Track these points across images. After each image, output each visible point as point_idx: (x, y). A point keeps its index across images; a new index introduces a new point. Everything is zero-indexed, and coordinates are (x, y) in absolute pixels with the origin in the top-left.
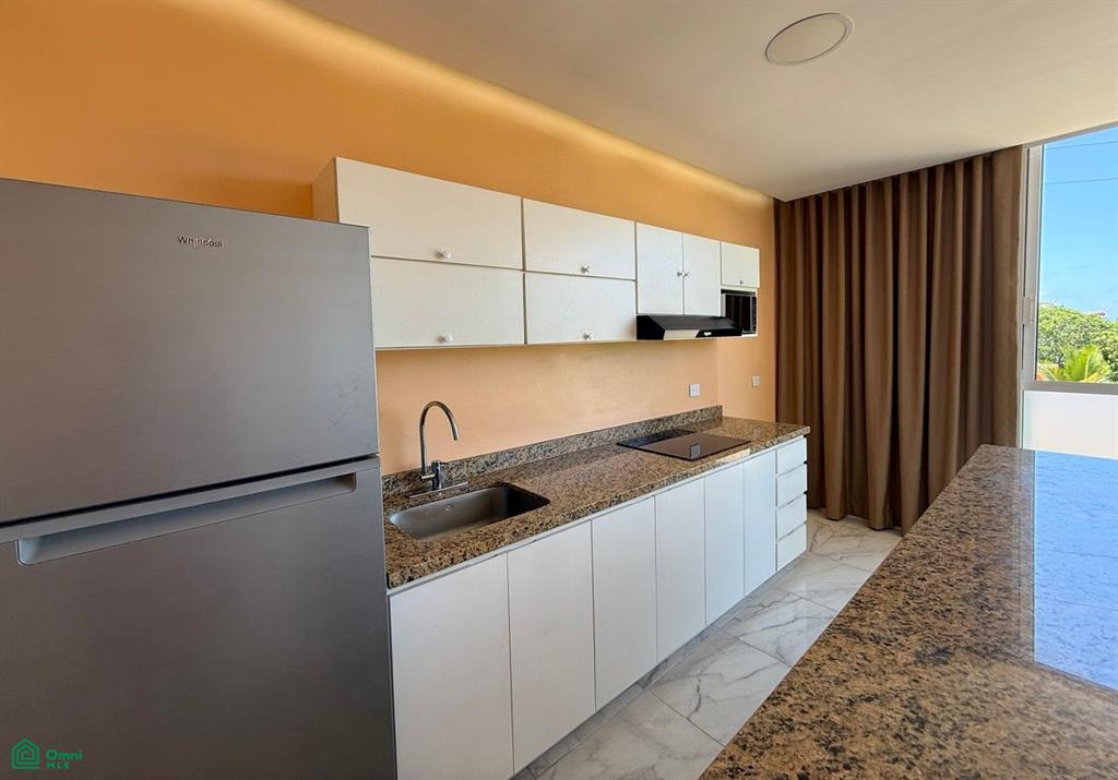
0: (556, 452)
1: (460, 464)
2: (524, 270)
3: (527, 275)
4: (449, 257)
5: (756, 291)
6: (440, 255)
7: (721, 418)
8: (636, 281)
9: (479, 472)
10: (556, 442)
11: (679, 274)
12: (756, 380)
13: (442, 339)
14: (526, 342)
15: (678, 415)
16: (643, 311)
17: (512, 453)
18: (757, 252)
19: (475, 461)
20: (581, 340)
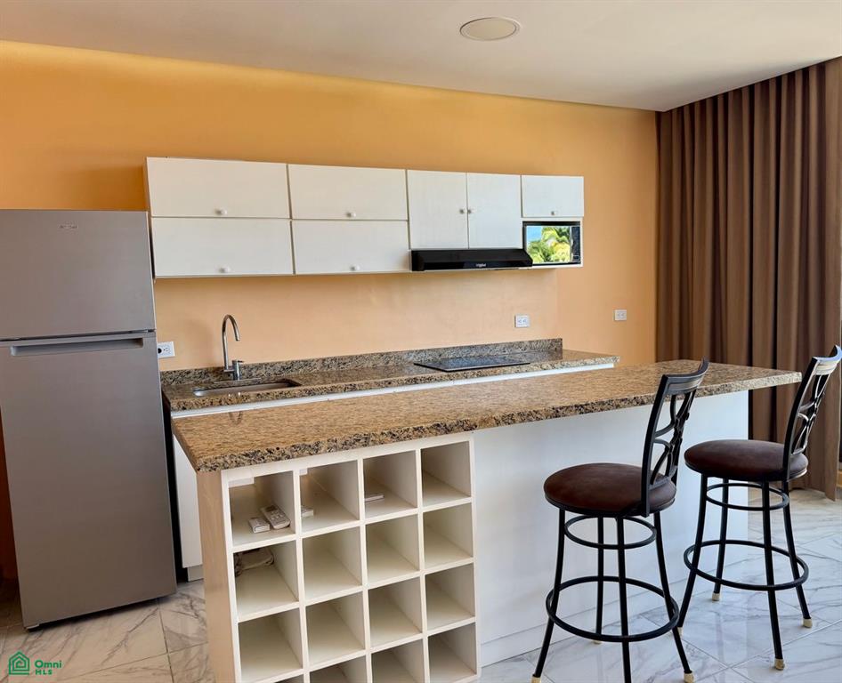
0: (350, 366)
1: (259, 366)
2: (291, 217)
3: (293, 222)
4: (226, 213)
5: (581, 220)
6: (219, 212)
7: (561, 351)
8: (408, 221)
9: (275, 374)
10: (351, 358)
11: (462, 212)
12: (620, 315)
13: (223, 271)
14: (294, 272)
15: (497, 345)
16: (416, 246)
17: (306, 363)
18: (581, 179)
19: (272, 365)
20: (348, 271)
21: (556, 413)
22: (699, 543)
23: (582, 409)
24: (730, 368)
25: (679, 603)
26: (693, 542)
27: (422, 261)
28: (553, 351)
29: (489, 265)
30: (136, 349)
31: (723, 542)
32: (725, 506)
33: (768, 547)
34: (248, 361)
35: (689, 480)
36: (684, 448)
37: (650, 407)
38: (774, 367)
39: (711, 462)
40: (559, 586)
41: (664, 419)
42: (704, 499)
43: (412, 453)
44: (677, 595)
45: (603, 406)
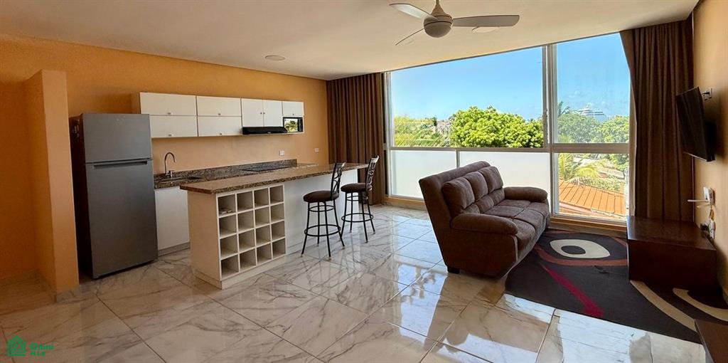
1: (179, 173)
2: (197, 115)
3: (198, 117)
5: (303, 117)
6: (169, 114)
7: (296, 164)
8: (242, 117)
9: (186, 175)
11: (261, 113)
12: (317, 150)
13: (170, 135)
14: (198, 136)
15: (273, 162)
16: (244, 126)
17: (198, 171)
18: (302, 103)
19: (185, 172)
20: (219, 135)
21: (307, 176)
22: (345, 215)
23: (314, 175)
24: (352, 164)
25: (341, 227)
26: (343, 215)
27: (247, 131)
28: (293, 163)
29: (272, 132)
30: (144, 166)
31: (352, 214)
32: (352, 201)
33: (363, 214)
34: (176, 171)
35: (342, 194)
36: (340, 187)
37: (332, 174)
38: (359, 162)
39: (348, 189)
40: (308, 228)
41: (336, 175)
42: (346, 200)
43: (267, 189)
44: (341, 226)
45: (319, 174)
